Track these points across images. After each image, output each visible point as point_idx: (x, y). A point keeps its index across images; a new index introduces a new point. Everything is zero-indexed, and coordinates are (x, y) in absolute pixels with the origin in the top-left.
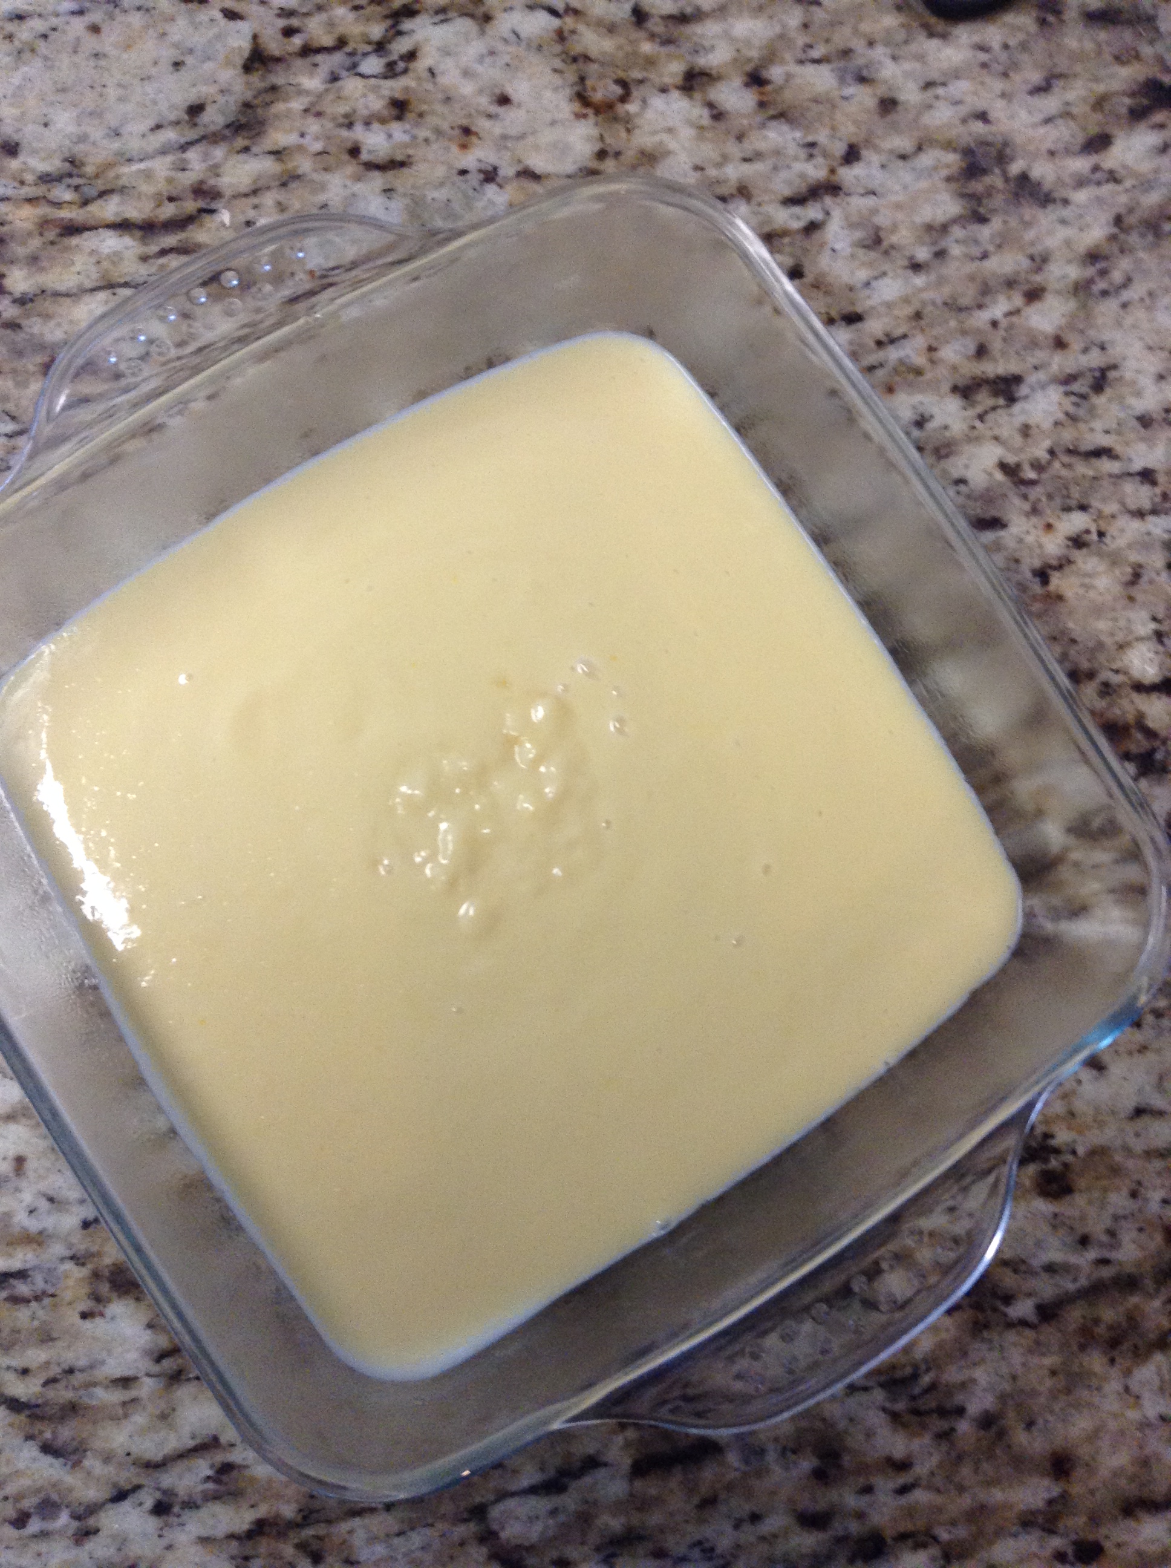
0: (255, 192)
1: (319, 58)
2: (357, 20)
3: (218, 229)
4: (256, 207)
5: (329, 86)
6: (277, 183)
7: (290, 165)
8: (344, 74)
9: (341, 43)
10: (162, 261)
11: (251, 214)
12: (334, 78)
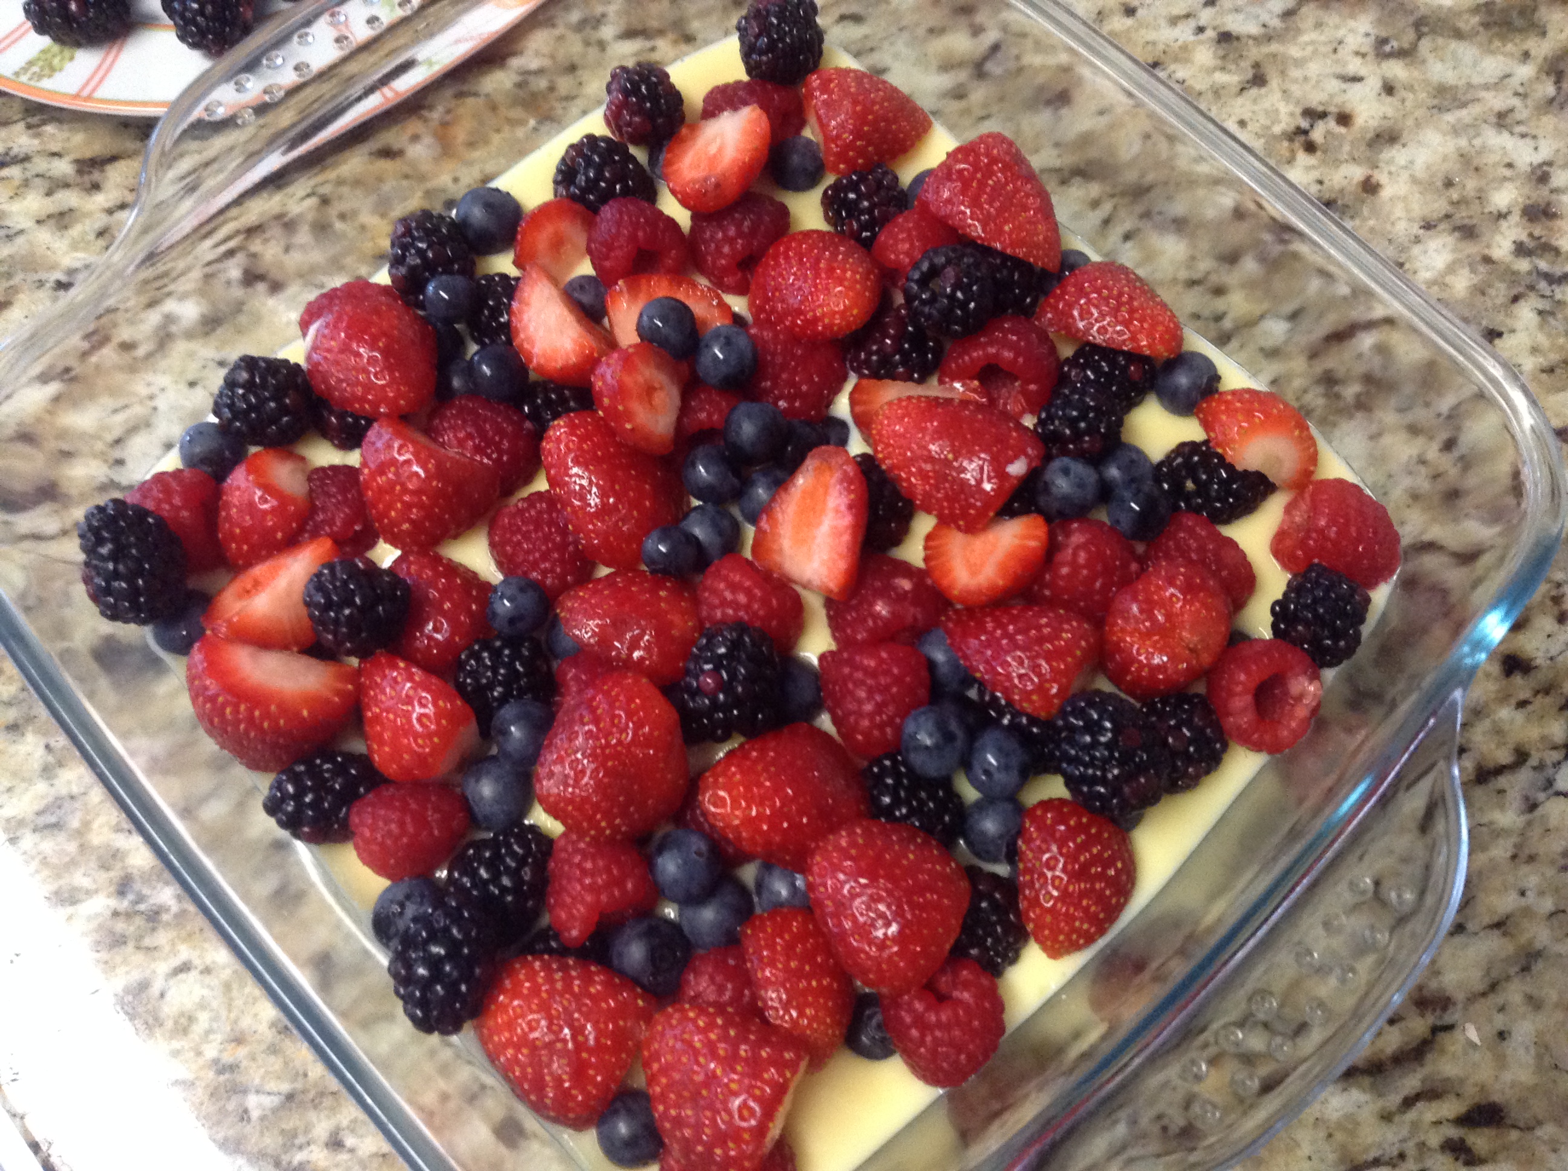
0: (1493, 987)
1: (1502, 781)
2: (1528, 719)
3: (1466, 1054)
4: (1502, 1009)
5: (1528, 816)
6: (1517, 969)
7: (1523, 939)
8: (1541, 796)
9: (1521, 756)
10: (1411, 1115)
11: (1499, 1021)
12: (1532, 806)
